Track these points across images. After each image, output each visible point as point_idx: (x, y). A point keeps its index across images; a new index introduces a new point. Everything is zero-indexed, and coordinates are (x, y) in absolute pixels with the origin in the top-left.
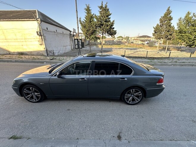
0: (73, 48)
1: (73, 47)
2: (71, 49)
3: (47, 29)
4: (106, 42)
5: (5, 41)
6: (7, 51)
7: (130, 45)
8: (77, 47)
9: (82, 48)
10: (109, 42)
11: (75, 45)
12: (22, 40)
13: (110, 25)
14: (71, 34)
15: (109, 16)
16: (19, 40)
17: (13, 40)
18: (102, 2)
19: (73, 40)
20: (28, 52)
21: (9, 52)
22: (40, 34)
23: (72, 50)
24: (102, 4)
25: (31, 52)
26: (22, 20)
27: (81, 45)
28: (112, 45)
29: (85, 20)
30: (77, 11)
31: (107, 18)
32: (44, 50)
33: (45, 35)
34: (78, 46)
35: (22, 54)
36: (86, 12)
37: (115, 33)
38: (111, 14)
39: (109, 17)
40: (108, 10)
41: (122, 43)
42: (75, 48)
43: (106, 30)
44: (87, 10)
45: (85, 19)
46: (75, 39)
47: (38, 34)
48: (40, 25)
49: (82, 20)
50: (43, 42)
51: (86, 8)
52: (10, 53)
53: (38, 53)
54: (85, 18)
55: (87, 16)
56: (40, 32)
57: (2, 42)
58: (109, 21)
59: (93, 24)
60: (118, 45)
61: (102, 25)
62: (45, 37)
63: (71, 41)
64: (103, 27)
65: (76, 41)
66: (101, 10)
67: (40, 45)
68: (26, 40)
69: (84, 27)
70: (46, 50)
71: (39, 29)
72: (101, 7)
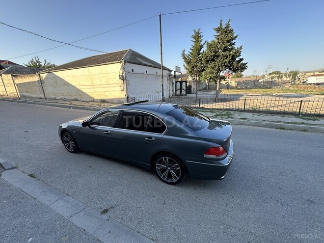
0: (171, 95)
1: (171, 93)
2: (168, 96)
3: (133, 71)
4: (239, 83)
5: (92, 87)
6: (92, 98)
7: (297, 87)
8: (178, 92)
9: (186, 95)
10: (246, 84)
11: (176, 90)
12: (105, 86)
13: (230, 55)
14: (170, 75)
15: (232, 40)
16: (103, 86)
17: (98, 86)
18: (221, 21)
19: (173, 84)
20: (109, 99)
21: (93, 99)
22: (122, 78)
23: (170, 97)
24: (221, 24)
25: (112, 99)
26: (108, 63)
27: (186, 90)
28: (251, 88)
29: (191, 53)
30: (161, 44)
31: (228, 44)
32: (124, 97)
33: (128, 78)
34: (181, 92)
35: (103, 101)
36: (194, 40)
37: (243, 67)
38: (236, 37)
39: (233, 42)
40: (232, 31)
41: (276, 85)
42: (176, 95)
43: (223, 64)
44: (195, 38)
45: (191, 51)
46: (176, 82)
47: (120, 78)
48: (123, 67)
49: (187, 53)
50: (125, 87)
51: (194, 34)
52: (94, 101)
53: (119, 101)
54: (191, 49)
55: (194, 47)
56: (123, 76)
57: (89, 88)
58: (232, 49)
59: (203, 57)
60: (267, 88)
61: (218, 56)
62: (127, 82)
63: (170, 84)
64: (219, 59)
65: (178, 84)
66: (218, 34)
67: (121, 91)
68: (109, 86)
69: (188, 62)
70: (128, 97)
71: (121, 72)
72: (218, 30)
